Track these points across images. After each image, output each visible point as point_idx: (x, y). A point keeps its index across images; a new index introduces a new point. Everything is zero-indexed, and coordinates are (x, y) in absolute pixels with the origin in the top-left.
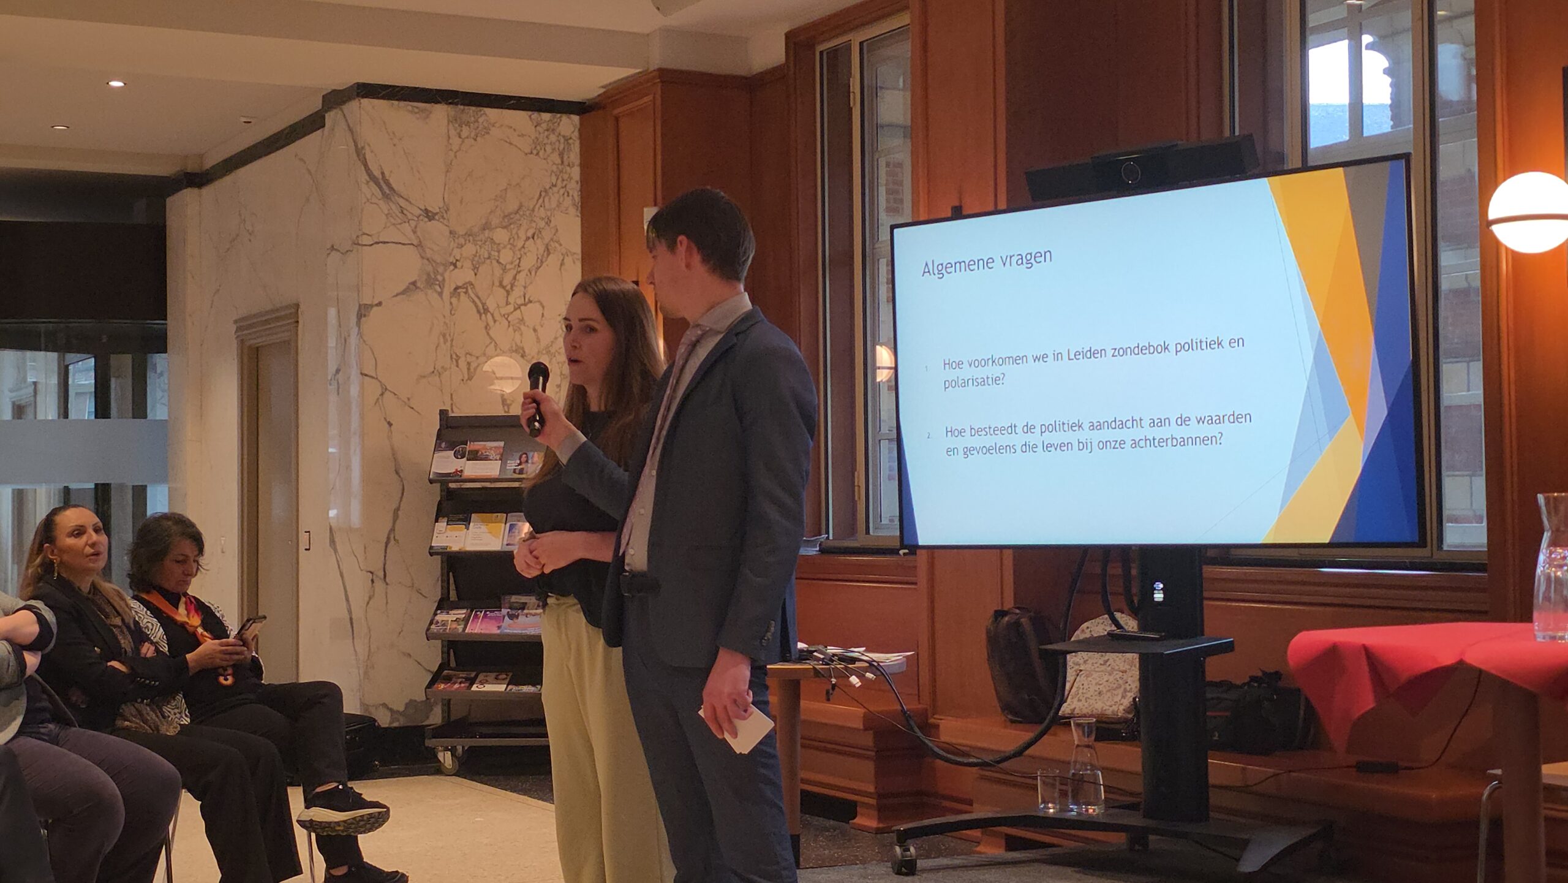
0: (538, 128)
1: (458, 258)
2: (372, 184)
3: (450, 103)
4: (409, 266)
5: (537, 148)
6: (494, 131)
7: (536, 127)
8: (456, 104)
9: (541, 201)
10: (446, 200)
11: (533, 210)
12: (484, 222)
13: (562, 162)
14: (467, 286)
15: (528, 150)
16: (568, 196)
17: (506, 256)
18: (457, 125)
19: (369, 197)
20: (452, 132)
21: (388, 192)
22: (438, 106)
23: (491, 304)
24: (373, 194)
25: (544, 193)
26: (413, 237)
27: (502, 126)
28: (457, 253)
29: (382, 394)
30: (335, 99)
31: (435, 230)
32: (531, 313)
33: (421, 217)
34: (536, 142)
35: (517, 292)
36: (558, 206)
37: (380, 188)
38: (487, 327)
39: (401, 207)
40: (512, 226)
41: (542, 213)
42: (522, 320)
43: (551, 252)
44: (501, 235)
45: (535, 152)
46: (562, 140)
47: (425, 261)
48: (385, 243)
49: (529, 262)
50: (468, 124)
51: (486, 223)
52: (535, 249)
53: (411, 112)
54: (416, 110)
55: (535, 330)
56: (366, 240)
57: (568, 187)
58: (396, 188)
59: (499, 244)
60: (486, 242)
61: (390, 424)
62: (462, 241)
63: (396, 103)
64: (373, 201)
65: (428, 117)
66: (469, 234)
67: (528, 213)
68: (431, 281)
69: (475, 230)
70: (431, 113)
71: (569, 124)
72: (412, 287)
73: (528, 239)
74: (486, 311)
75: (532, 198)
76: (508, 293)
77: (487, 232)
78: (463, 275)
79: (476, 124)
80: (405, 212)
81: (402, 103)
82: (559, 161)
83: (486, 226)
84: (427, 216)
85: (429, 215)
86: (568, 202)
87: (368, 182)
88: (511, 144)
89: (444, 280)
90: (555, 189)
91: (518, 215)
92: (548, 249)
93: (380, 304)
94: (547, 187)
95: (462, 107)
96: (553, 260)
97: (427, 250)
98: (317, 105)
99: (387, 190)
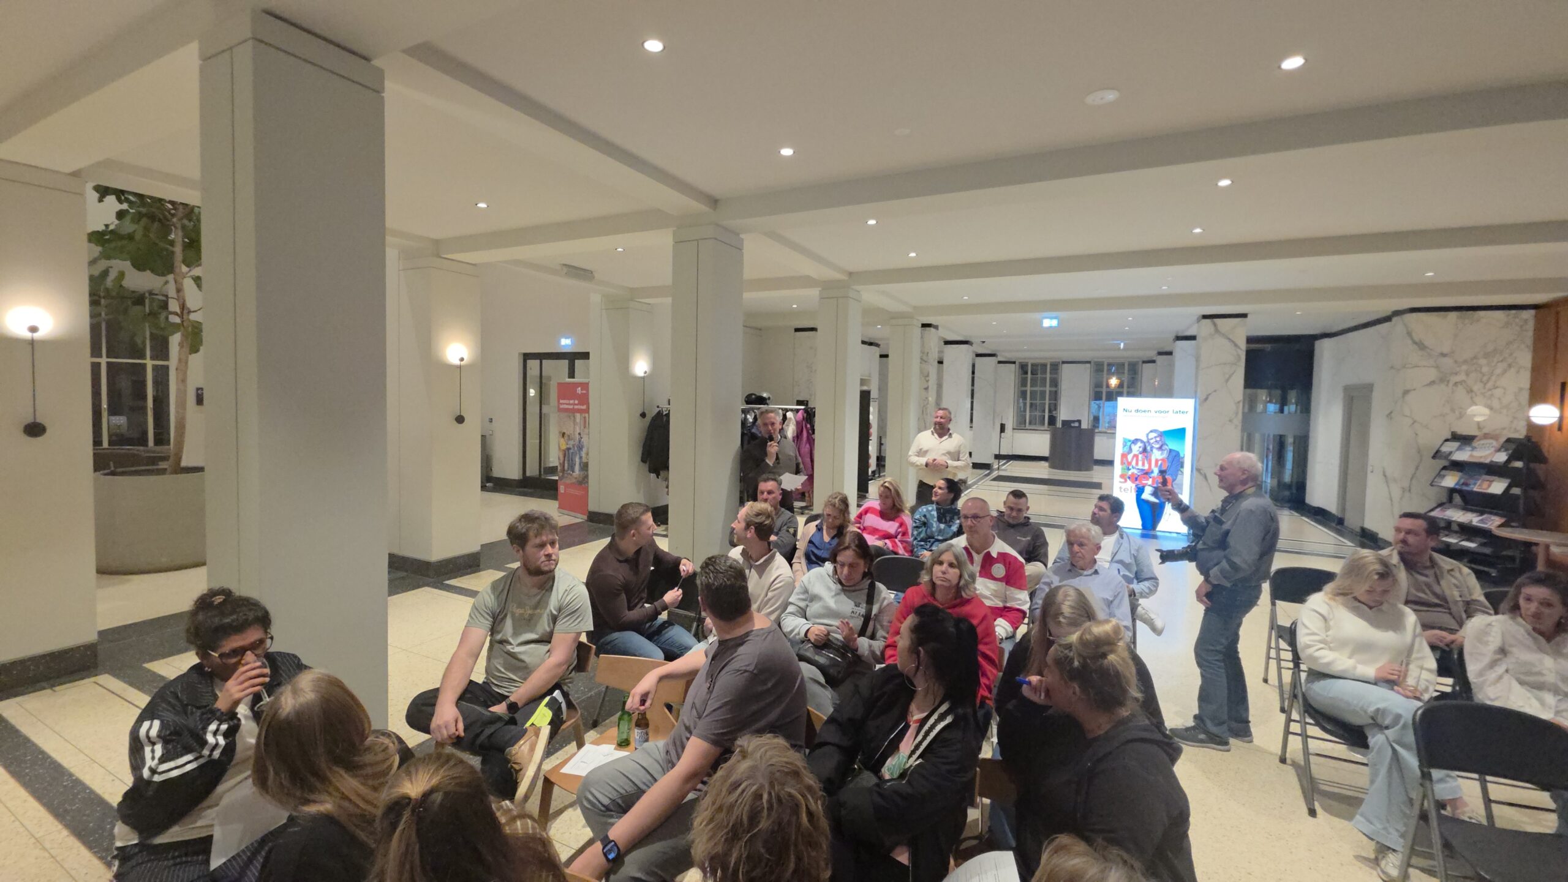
0: (1508, 317)
1: (1458, 371)
2: (1414, 345)
3: (1459, 311)
4: (1433, 374)
5: (1507, 325)
6: (1481, 320)
8: (1462, 311)
9: (1507, 346)
10: (1454, 349)
11: (1503, 350)
13: (1523, 330)
14: (1462, 382)
15: (1502, 327)
16: (1525, 343)
17: (1485, 369)
18: (1463, 319)
19: (1413, 350)
20: (1460, 322)
21: (1423, 347)
22: (1453, 312)
23: (1475, 388)
24: (1415, 348)
25: (1509, 343)
26: (1434, 363)
27: (1487, 317)
28: (1458, 369)
29: (1413, 424)
30: (1397, 313)
31: (1447, 362)
32: (1498, 392)
33: (1439, 356)
34: (1507, 322)
35: (1489, 385)
36: (1518, 348)
37: (1419, 346)
38: (1472, 398)
39: (1429, 353)
40: (1490, 357)
41: (1508, 351)
42: (1492, 395)
43: (1513, 367)
44: (1483, 361)
45: (1505, 326)
46: (1523, 321)
47: (1440, 373)
48: (1419, 366)
49: (1498, 371)
50: (1468, 318)
51: (1475, 356)
52: (1504, 365)
53: (1438, 316)
54: (1440, 315)
55: (1499, 399)
56: (1409, 366)
57: (1525, 340)
58: (1427, 346)
59: (1482, 365)
60: (1475, 364)
61: (1417, 434)
62: (1461, 364)
63: (1429, 313)
65: (1446, 317)
66: (1465, 362)
67: (1499, 351)
68: (1443, 380)
69: (1469, 359)
70: (1450, 315)
71: (1529, 314)
72: (1432, 383)
73: (1498, 362)
74: (1472, 391)
75: (1502, 345)
76: (1485, 384)
77: (1475, 361)
78: (1462, 377)
79: (1472, 318)
80: (1431, 354)
81: (1432, 313)
82: (1521, 329)
83: (1475, 358)
85: (1443, 355)
86: (1525, 346)
87: (1412, 345)
88: (1491, 324)
89: (1449, 379)
90: (1517, 341)
91: (1493, 353)
93: (1414, 390)
94: (1512, 341)
95: (1465, 312)
96: (1514, 369)
97: (1442, 368)
98: (1389, 313)
99: (1421, 346)
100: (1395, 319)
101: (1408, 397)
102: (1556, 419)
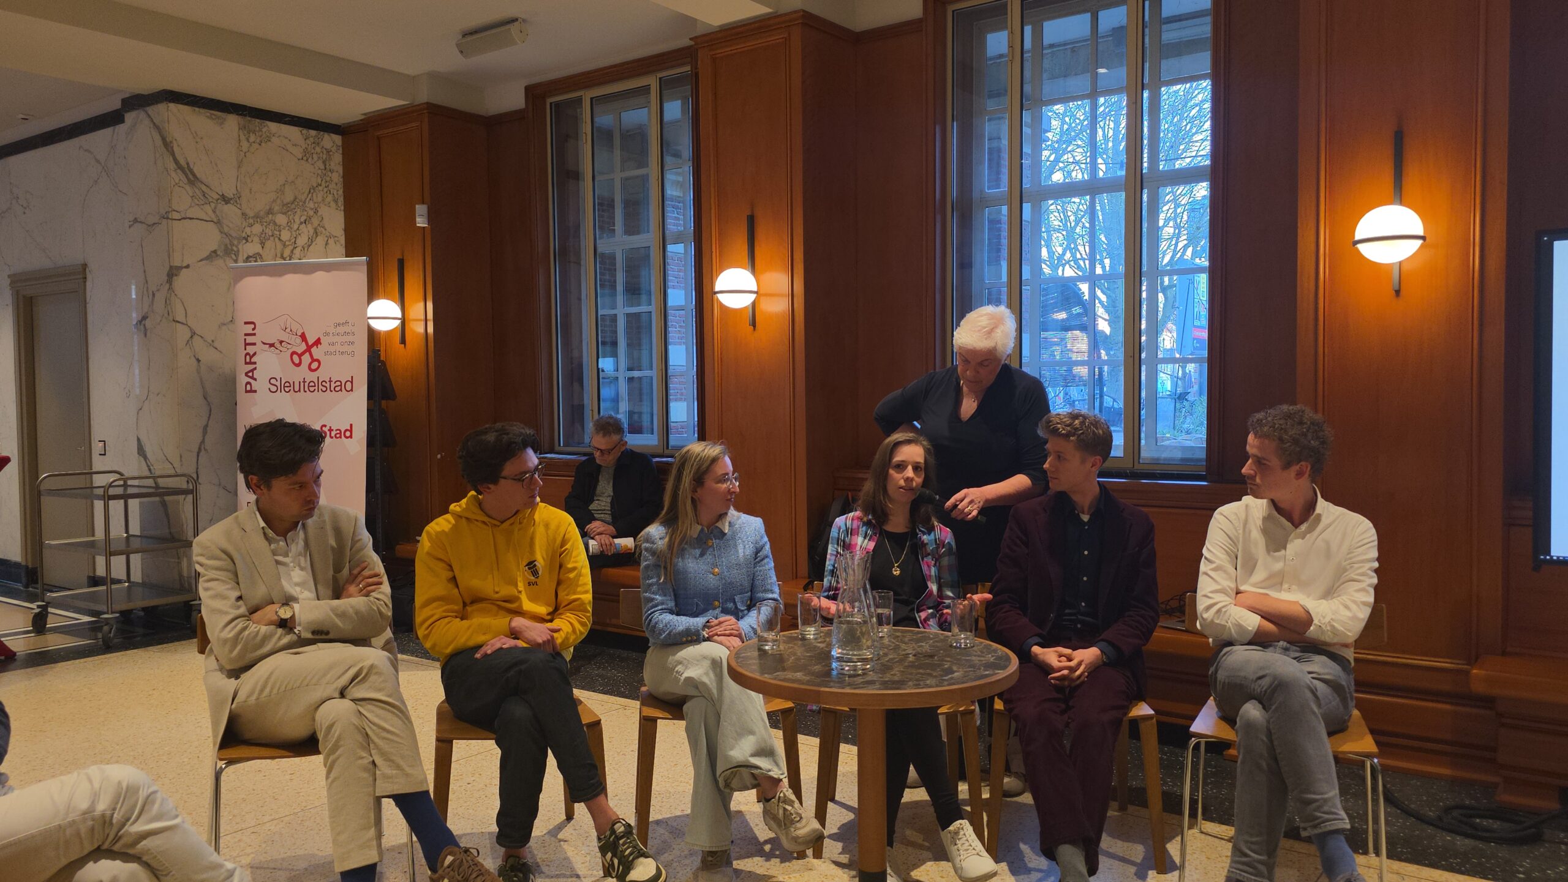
0: (307, 141)
1: (249, 233)
2: (178, 171)
3: (241, 115)
4: (212, 238)
5: (306, 155)
6: (274, 139)
7: (305, 140)
8: (245, 115)
9: (310, 195)
10: (239, 190)
11: (305, 202)
12: (268, 207)
13: (325, 169)
15: (300, 158)
16: (330, 193)
17: (285, 235)
18: (246, 132)
19: (177, 181)
20: (242, 137)
21: (193, 179)
22: (231, 115)
24: (180, 180)
25: (312, 190)
26: (213, 216)
27: (280, 136)
28: (248, 230)
29: (192, 337)
30: (137, 102)
31: (230, 210)
33: (219, 201)
34: (305, 151)
36: (323, 200)
37: (187, 177)
39: (203, 192)
40: (290, 213)
41: (311, 205)
43: (319, 234)
44: (281, 219)
45: (305, 158)
46: (325, 152)
47: (224, 236)
48: (191, 219)
49: (302, 241)
50: (254, 132)
51: (270, 209)
52: (307, 231)
53: (210, 118)
54: (213, 117)
56: (176, 216)
57: (330, 187)
58: (198, 175)
59: (280, 226)
60: (270, 223)
61: (198, 361)
62: (251, 221)
63: (197, 109)
64: (180, 185)
65: (222, 124)
66: (257, 217)
67: (301, 204)
68: (229, 250)
69: (262, 213)
70: (225, 119)
71: (332, 141)
72: (213, 254)
73: (301, 223)
75: (304, 193)
77: (270, 216)
78: (252, 248)
79: (260, 133)
80: (206, 195)
81: (202, 111)
82: (323, 167)
83: (270, 212)
84: (224, 200)
85: (226, 200)
86: (330, 198)
87: (175, 170)
88: (287, 150)
89: (238, 251)
90: (320, 188)
91: (293, 206)
92: (316, 233)
93: (188, 267)
94: (315, 186)
95: (249, 119)
96: (320, 240)
97: (225, 226)
98: (118, 105)
99: (192, 178)
100: (130, 117)
101: (179, 282)
102: (397, 323)
